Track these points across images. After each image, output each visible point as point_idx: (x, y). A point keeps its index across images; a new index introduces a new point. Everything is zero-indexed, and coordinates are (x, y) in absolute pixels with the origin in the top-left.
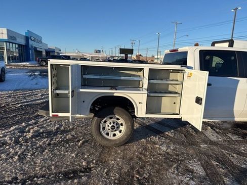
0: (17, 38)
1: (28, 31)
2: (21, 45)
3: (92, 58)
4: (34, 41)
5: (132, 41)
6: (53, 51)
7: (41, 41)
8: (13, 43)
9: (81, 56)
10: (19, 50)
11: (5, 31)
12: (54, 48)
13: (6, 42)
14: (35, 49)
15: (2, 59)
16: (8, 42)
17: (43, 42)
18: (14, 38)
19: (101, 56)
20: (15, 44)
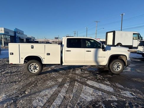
0: (10, 33)
1: (16, 28)
2: (12, 36)
3: (53, 42)
4: (19, 33)
5: (75, 32)
6: (30, 39)
7: (23, 34)
8: (7, 35)
9: (46, 41)
10: (11, 39)
11: (3, 29)
12: (31, 37)
13: (3, 35)
14: (20, 38)
15: (1, 44)
16: (4, 35)
17: (24, 34)
18: (8, 33)
19: (58, 41)
20: (9, 35)
